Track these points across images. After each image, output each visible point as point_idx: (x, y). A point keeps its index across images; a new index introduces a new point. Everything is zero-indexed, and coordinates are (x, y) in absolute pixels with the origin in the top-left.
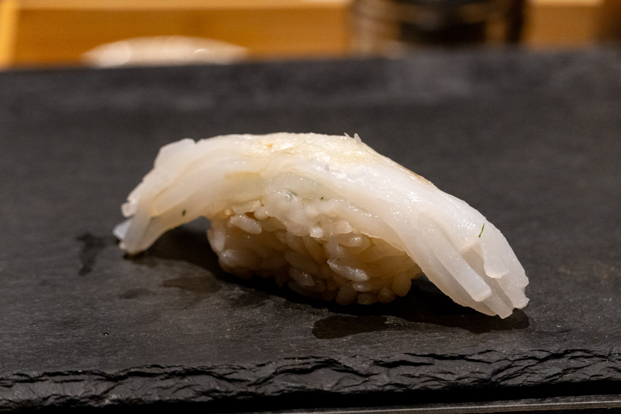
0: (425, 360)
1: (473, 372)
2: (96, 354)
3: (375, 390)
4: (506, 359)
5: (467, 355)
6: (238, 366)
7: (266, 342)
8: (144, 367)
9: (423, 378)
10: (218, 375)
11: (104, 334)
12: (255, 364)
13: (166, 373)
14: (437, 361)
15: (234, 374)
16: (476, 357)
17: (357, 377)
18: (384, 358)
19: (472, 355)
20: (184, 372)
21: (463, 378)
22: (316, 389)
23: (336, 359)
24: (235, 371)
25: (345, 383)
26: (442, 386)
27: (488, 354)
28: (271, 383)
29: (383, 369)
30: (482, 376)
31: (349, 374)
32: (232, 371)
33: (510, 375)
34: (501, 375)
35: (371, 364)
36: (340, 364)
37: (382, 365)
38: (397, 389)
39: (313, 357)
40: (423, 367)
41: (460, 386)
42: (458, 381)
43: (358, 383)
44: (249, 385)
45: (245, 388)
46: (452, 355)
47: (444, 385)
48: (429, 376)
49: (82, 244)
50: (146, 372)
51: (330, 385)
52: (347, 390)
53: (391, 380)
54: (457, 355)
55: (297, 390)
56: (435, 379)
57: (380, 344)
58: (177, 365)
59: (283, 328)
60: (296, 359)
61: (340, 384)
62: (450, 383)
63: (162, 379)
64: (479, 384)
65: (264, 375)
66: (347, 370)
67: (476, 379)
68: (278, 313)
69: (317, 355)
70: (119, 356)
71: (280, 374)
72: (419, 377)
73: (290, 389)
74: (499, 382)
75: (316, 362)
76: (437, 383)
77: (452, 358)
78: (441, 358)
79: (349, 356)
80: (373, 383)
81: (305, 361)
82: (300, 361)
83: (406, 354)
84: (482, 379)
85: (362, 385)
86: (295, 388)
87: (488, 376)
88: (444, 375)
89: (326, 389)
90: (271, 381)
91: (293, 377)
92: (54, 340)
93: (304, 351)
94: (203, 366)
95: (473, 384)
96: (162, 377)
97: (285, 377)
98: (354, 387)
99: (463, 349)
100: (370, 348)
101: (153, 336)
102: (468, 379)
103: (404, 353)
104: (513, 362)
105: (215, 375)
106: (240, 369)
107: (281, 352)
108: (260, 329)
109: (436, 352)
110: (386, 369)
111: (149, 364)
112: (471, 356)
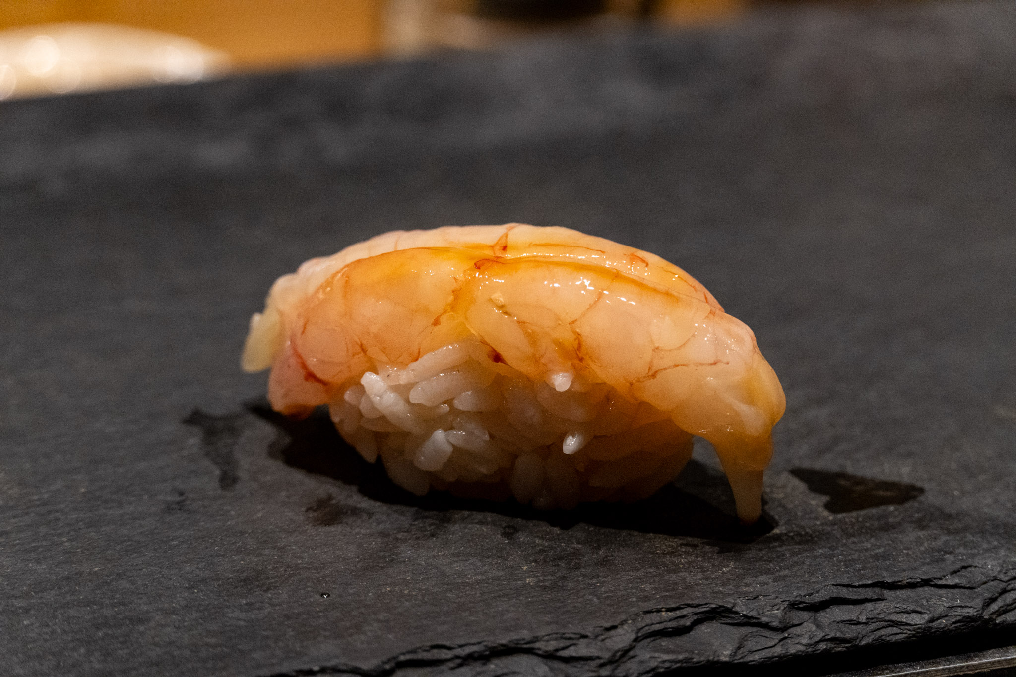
0: (869, 593)
1: (951, 608)
2: (327, 633)
3: (803, 652)
4: (995, 579)
5: (935, 579)
6: (575, 634)
7: (598, 585)
8: (419, 650)
9: (873, 625)
10: (546, 652)
11: (322, 595)
12: (601, 627)
13: (457, 657)
14: (887, 593)
15: (572, 648)
16: (950, 581)
17: (768, 633)
18: (805, 596)
19: (943, 577)
20: (487, 653)
21: (938, 619)
22: (709, 661)
23: (729, 606)
24: (571, 642)
25: (750, 645)
26: (906, 635)
27: (963, 573)
28: (633, 657)
29: (805, 615)
30: (968, 613)
31: (754, 629)
32: (567, 643)
33: (1008, 605)
34: (994, 607)
35: (785, 608)
36: (737, 613)
37: (803, 609)
38: (835, 647)
39: (689, 605)
40: (869, 605)
41: (935, 632)
42: (931, 625)
43: (772, 644)
44: (602, 665)
45: (594, 671)
46: (910, 580)
47: (909, 632)
48: (883, 620)
49: (197, 430)
50: (425, 658)
51: (727, 652)
52: (756, 657)
53: (823, 634)
54: (919, 580)
55: (678, 665)
56: (892, 624)
57: (786, 572)
58: (473, 642)
59: (612, 556)
60: (662, 611)
61: (743, 647)
62: (919, 628)
63: (453, 669)
64: (963, 626)
65: (620, 646)
66: (749, 622)
67: (958, 618)
68: (590, 529)
69: (695, 602)
70: (369, 634)
71: (643, 639)
72: (866, 624)
73: (667, 665)
74: (995, 620)
75: (696, 614)
76: (895, 630)
77: (912, 586)
78: (894, 586)
79: (746, 598)
80: (797, 641)
81: (679, 613)
82: (669, 613)
83: (837, 585)
84: (969, 617)
85: (778, 645)
86: (676, 662)
87: (977, 611)
88: (905, 616)
89: (724, 659)
90: (631, 653)
91: (664, 642)
92: (243, 615)
93: (670, 597)
94: (519, 640)
95: (955, 627)
96: (451, 664)
97: (652, 645)
98: (767, 650)
99: (924, 569)
100: (775, 580)
101: (406, 592)
102: (946, 619)
103: (833, 585)
104: (1007, 584)
105: (540, 652)
106: (579, 639)
107: (633, 601)
108: (577, 563)
109: (884, 577)
110: (811, 614)
111: (425, 644)
112: (941, 579)
